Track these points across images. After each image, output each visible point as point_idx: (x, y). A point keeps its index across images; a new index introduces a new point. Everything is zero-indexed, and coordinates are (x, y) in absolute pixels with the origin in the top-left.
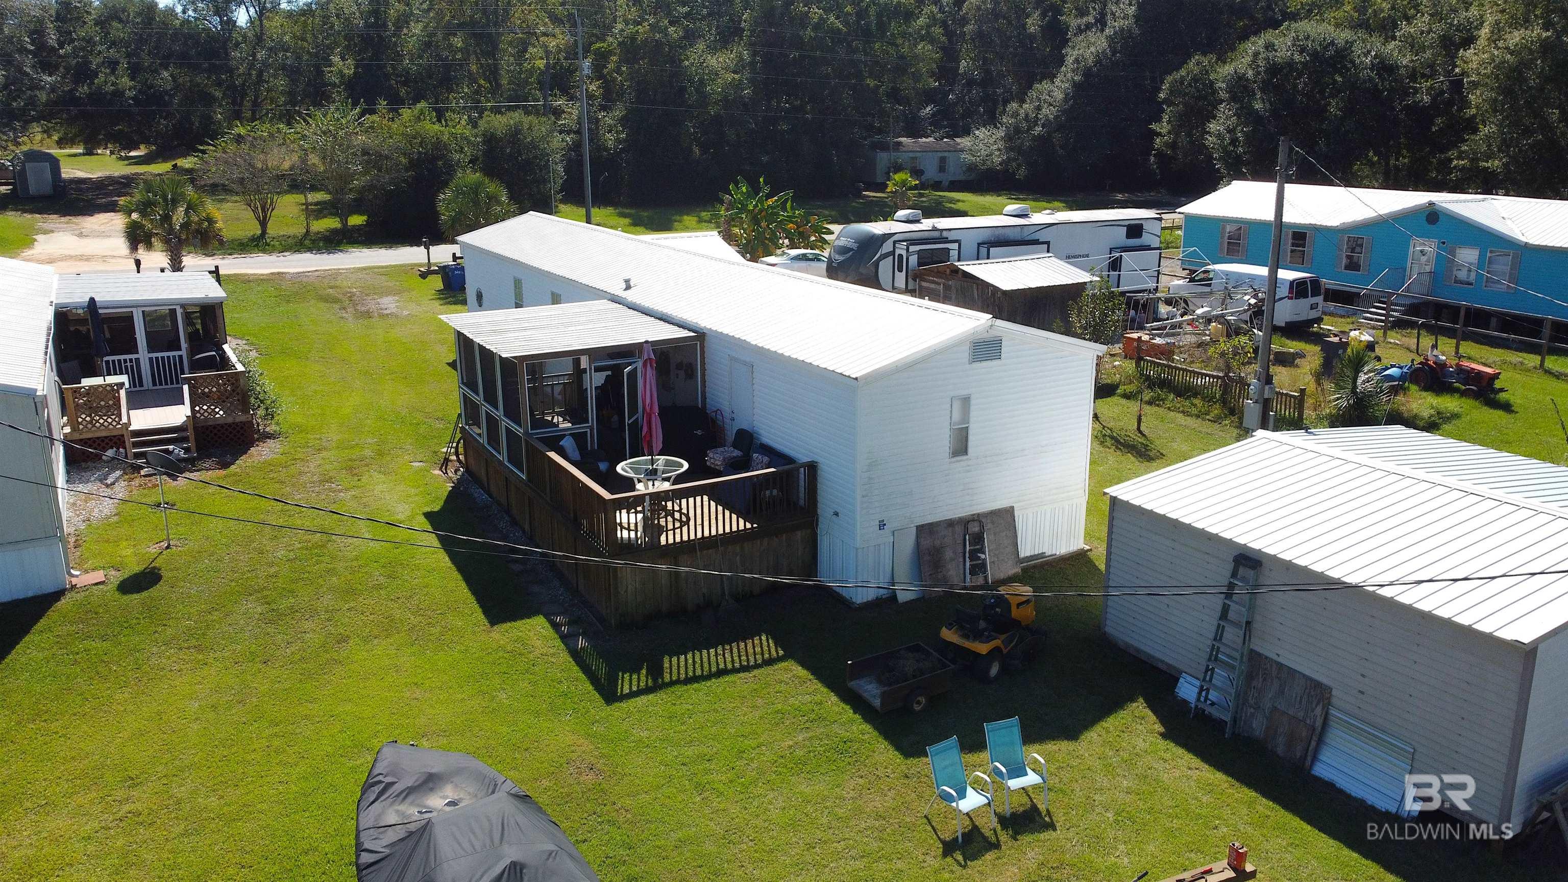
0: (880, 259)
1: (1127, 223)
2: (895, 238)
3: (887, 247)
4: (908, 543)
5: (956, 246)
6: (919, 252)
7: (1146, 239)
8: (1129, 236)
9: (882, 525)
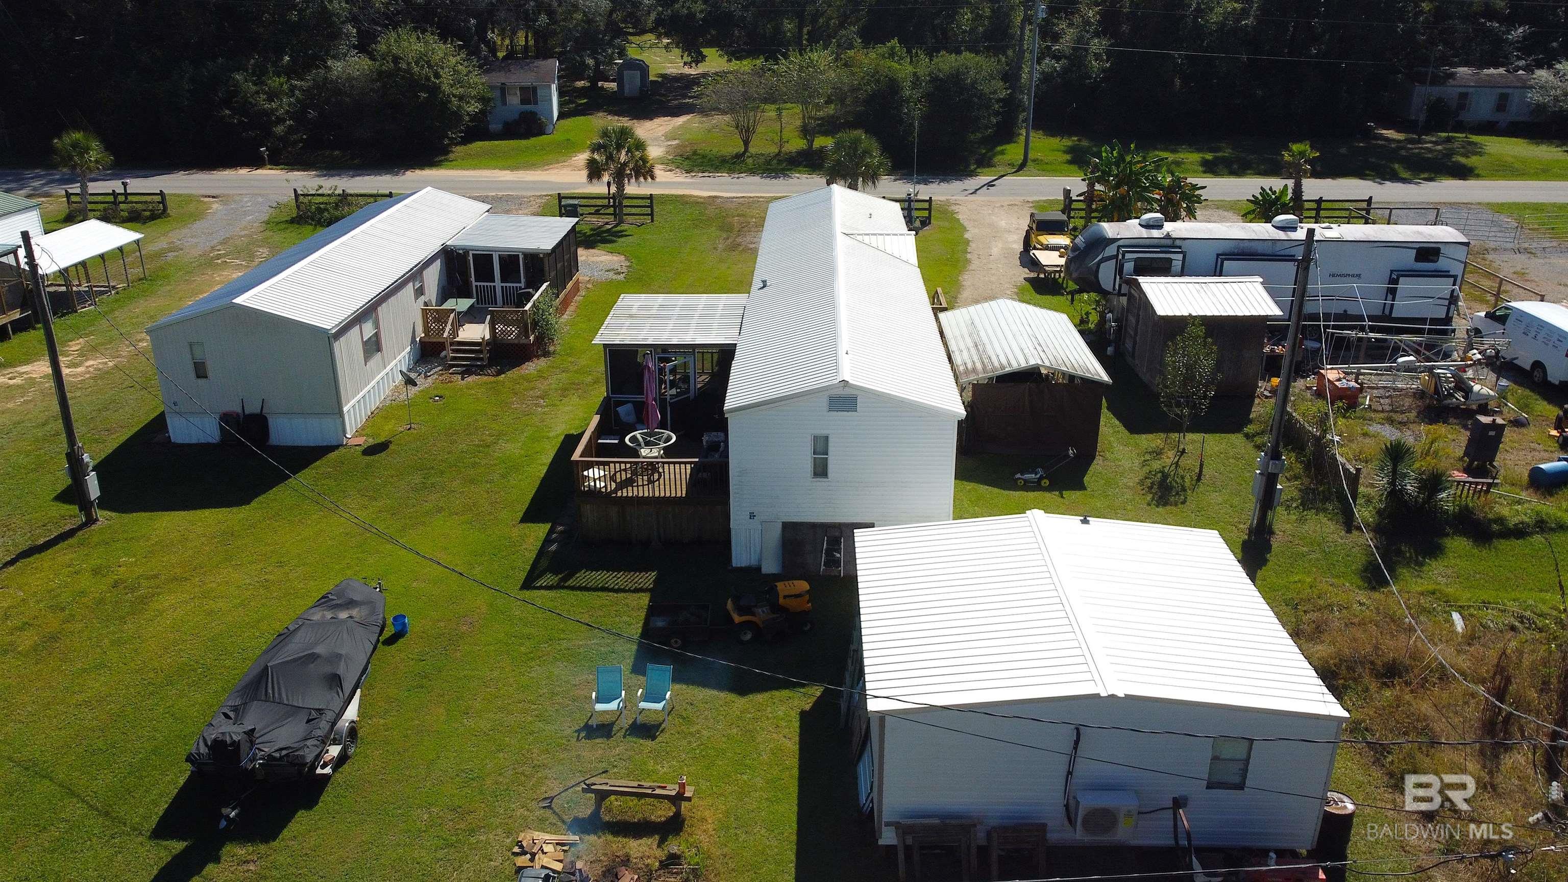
0: (1101, 261)
1: (1418, 246)
2: (1121, 243)
3: (1111, 250)
4: (776, 532)
5: (1180, 257)
6: (1136, 260)
7: (1442, 263)
8: (1417, 259)
9: (752, 516)
